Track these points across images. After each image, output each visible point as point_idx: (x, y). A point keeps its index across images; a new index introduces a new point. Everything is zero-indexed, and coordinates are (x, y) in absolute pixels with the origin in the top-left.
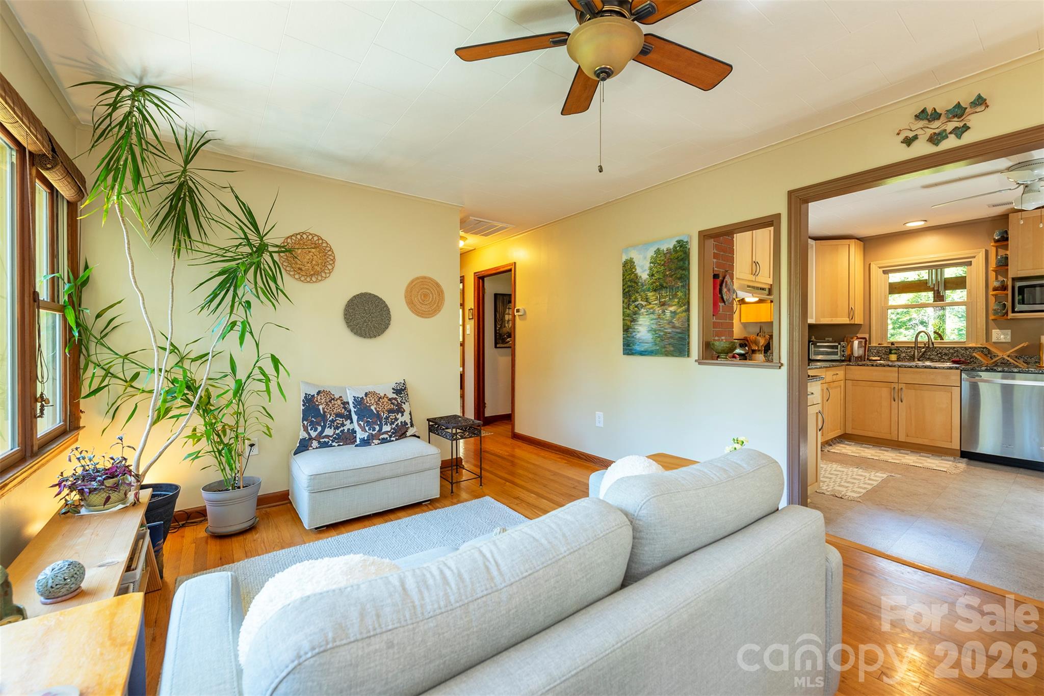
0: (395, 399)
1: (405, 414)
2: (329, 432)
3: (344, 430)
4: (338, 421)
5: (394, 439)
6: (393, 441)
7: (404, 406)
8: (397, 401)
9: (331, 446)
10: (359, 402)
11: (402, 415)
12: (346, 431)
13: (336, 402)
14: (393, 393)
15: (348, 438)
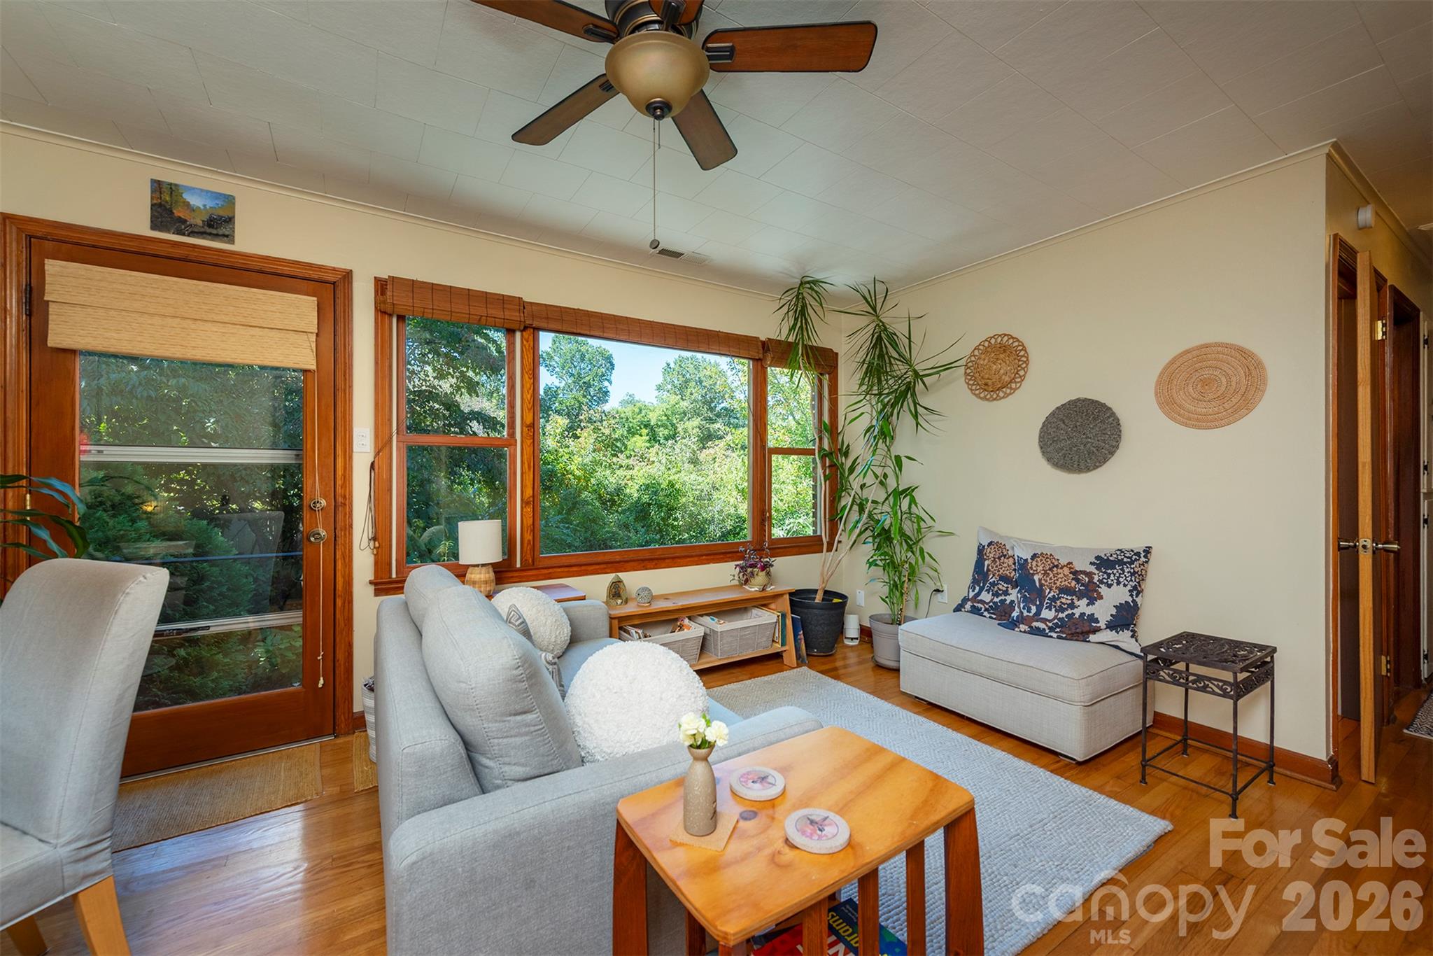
0: (1090, 575)
1: (1098, 603)
2: (986, 596)
3: (1005, 600)
4: (1000, 587)
5: (1055, 635)
6: (1051, 637)
7: (1103, 590)
8: (1091, 579)
9: (981, 615)
10: (1022, 565)
11: (1091, 603)
12: (1008, 602)
13: (1006, 560)
14: (1092, 563)
15: (1003, 615)
